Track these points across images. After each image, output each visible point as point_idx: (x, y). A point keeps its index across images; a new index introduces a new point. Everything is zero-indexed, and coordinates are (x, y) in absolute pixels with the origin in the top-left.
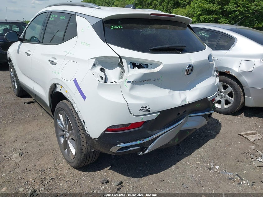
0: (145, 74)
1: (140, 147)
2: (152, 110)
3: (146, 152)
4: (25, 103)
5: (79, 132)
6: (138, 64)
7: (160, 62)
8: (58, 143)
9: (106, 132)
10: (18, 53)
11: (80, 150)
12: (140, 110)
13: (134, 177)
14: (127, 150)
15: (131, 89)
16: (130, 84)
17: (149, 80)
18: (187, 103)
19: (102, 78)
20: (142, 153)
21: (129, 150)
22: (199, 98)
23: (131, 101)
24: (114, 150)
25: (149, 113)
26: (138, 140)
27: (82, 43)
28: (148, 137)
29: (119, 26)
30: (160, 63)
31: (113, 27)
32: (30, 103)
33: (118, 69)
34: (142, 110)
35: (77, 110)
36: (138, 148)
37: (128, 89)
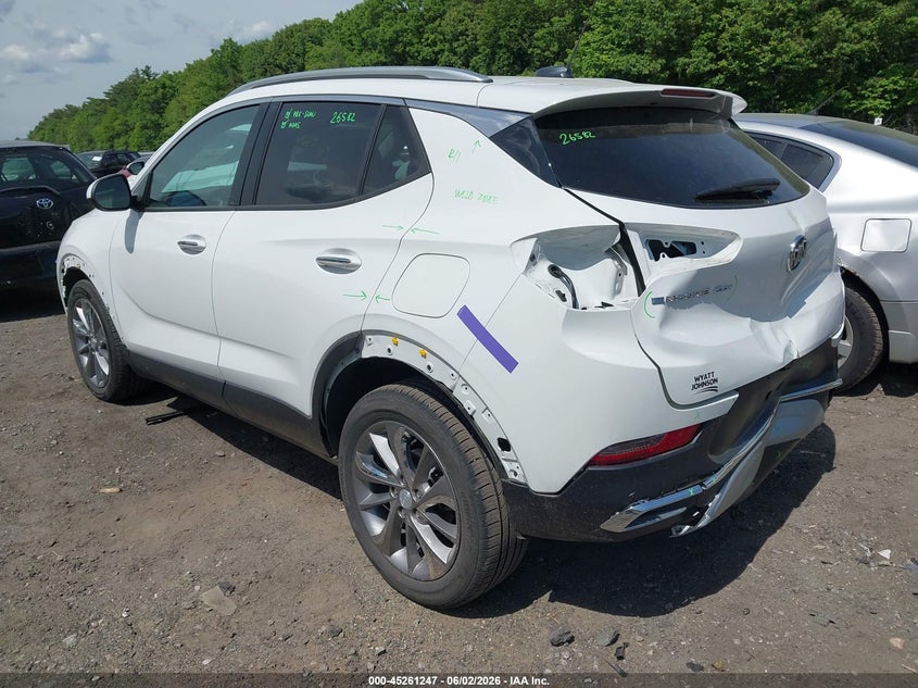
0: (701, 272)
1: (685, 508)
2: (722, 386)
3: (701, 524)
4: (148, 420)
5: (475, 482)
6: (667, 243)
7: (733, 233)
8: (357, 534)
9: (590, 469)
10: (130, 249)
11: (481, 541)
12: (694, 387)
13: (644, 615)
14: (653, 522)
15: (665, 321)
16: (660, 307)
17: (707, 292)
18: (795, 358)
19: (563, 298)
20: (687, 527)
21: (658, 520)
22: (819, 340)
23: (667, 362)
24: (617, 524)
25: (715, 394)
26: (682, 485)
27: (458, 194)
28: (711, 474)
29: (584, 134)
30: (730, 237)
31: (568, 138)
32: (165, 419)
33: (608, 266)
34: (699, 386)
35: (473, 407)
36: (680, 511)
37: (656, 322)
